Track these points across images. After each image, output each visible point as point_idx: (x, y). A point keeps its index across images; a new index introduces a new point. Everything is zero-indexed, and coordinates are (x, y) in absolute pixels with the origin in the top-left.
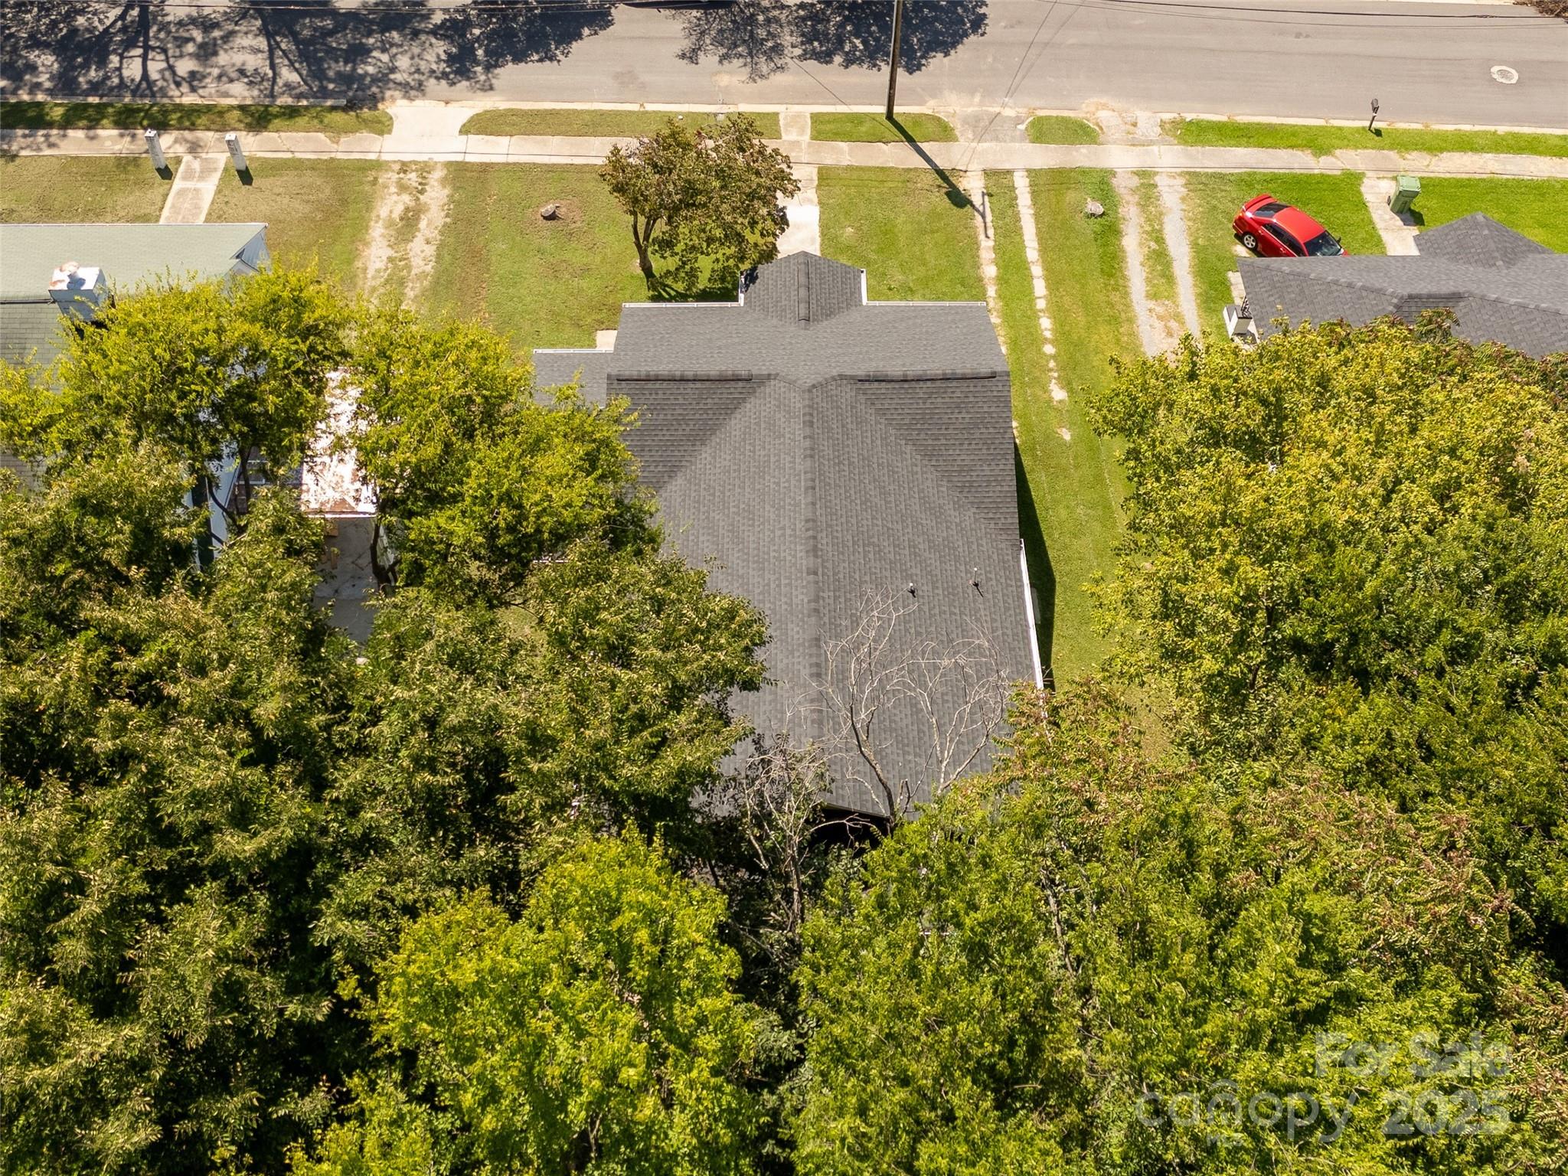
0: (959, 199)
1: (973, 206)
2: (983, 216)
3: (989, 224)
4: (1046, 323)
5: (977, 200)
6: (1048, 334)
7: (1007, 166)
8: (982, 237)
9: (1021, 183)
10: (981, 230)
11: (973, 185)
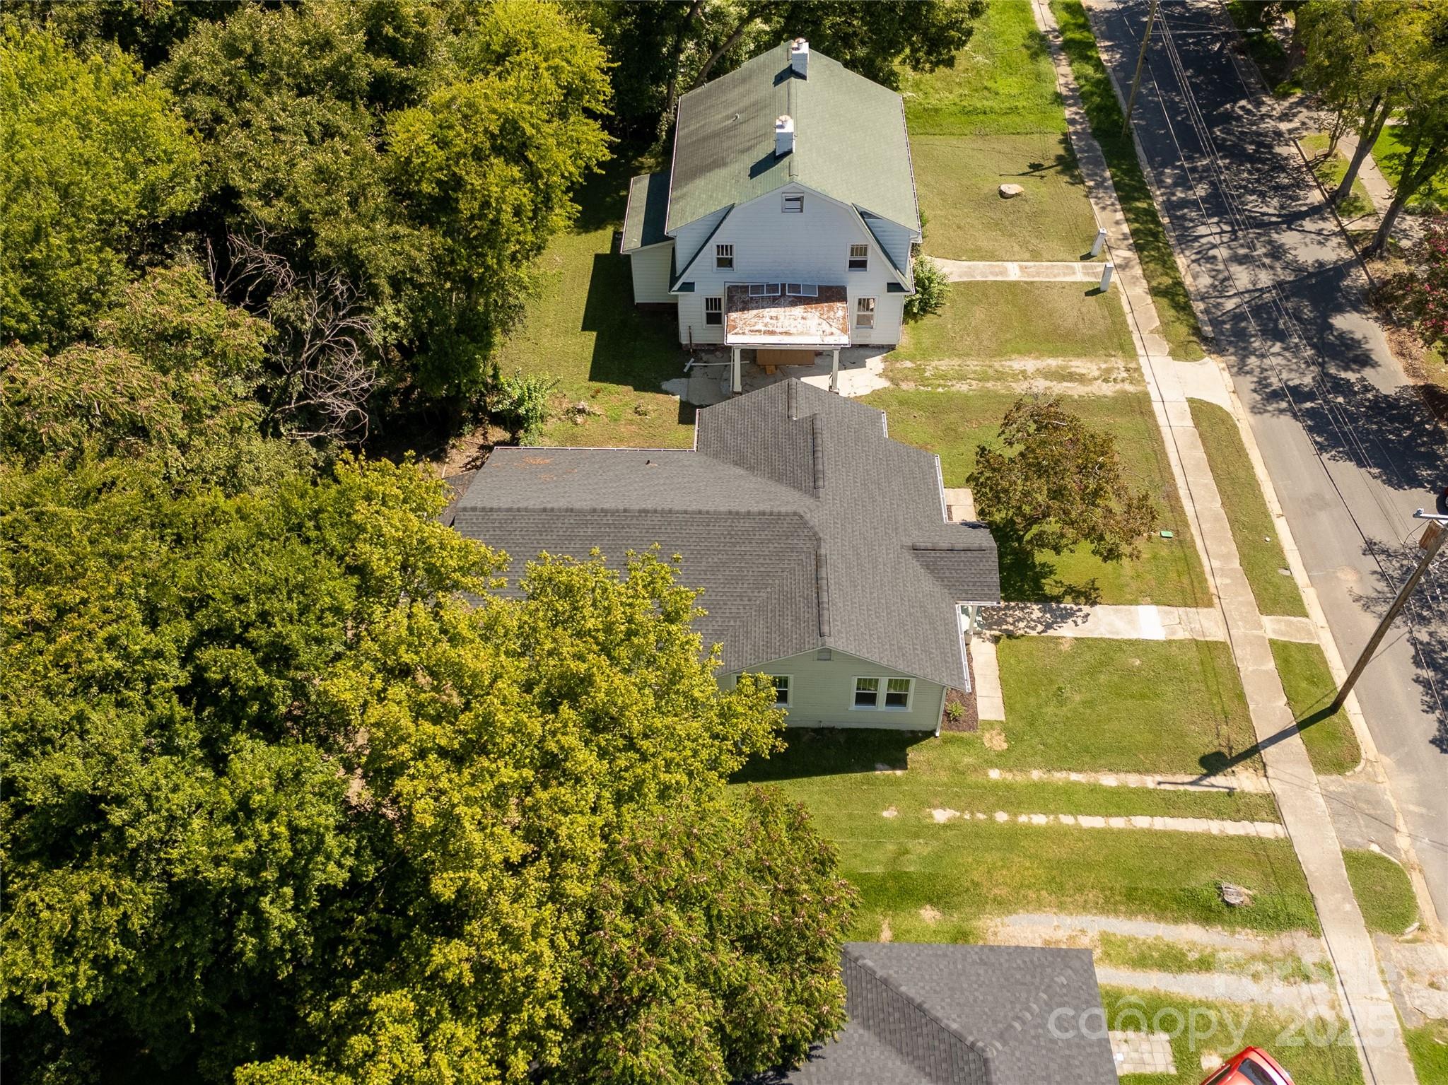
0: (1215, 763)
1: (1207, 776)
2: (1191, 783)
3: (1181, 788)
4: (1039, 820)
5: (1220, 780)
6: (1023, 819)
7: (1288, 818)
8: (1159, 778)
9: (1266, 830)
10: (1170, 778)
11: (1243, 779)
